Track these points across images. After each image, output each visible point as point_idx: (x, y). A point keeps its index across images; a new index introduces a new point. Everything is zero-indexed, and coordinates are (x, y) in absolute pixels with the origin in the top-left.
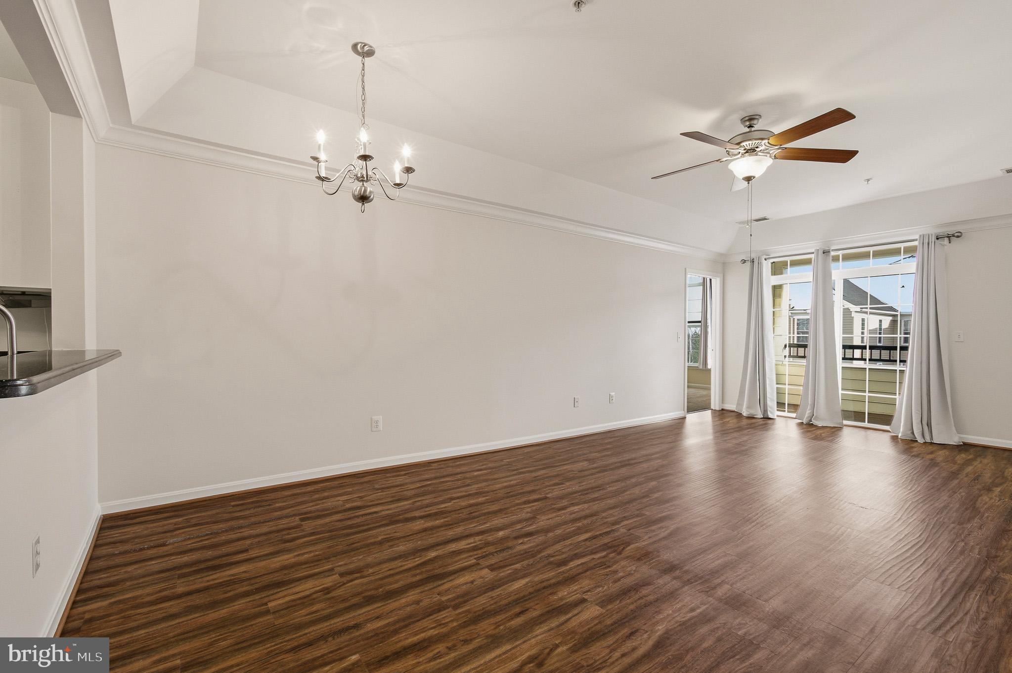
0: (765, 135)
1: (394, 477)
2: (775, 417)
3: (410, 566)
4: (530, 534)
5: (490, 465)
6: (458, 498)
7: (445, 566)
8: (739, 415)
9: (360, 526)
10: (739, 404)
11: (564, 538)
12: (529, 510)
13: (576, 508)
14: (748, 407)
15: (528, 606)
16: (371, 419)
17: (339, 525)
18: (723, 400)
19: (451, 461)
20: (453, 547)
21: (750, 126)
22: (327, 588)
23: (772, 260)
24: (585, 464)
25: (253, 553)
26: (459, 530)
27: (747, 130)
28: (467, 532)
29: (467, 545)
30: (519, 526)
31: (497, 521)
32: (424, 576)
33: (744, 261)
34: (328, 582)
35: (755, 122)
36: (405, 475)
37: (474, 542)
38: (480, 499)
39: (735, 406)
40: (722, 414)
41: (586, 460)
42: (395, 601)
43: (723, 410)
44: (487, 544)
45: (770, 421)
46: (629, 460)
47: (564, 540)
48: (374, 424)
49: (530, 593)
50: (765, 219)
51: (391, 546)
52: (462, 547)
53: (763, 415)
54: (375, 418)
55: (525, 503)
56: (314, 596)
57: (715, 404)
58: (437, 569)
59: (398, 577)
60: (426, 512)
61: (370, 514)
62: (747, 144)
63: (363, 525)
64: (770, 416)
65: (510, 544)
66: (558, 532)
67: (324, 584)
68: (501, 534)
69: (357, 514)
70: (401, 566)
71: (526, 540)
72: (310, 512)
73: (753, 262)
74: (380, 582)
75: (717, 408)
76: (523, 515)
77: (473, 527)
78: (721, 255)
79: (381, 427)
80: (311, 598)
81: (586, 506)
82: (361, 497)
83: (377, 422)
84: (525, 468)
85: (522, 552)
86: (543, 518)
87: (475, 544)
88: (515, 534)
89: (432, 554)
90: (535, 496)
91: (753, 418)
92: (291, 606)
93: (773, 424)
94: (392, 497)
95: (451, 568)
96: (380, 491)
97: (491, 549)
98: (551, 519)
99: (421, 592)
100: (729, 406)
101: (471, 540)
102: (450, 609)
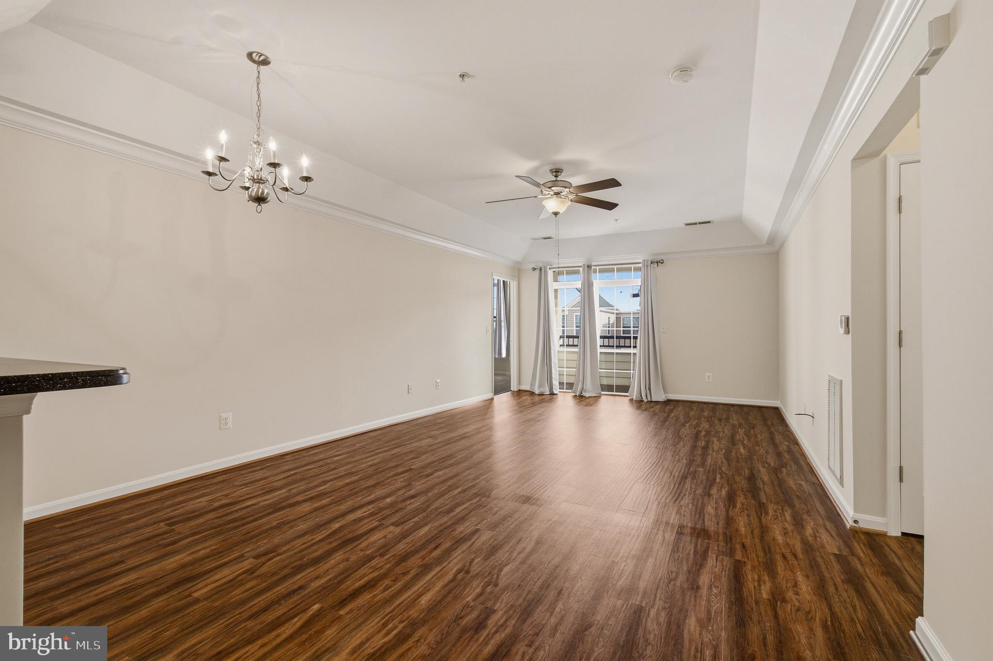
0: (567, 185)
1: (250, 472)
2: (558, 393)
3: (320, 537)
4: (413, 497)
5: (345, 450)
6: (331, 480)
7: (354, 531)
8: (532, 393)
9: (244, 518)
10: (532, 385)
11: (442, 495)
12: (402, 479)
13: (440, 473)
14: (539, 387)
15: (439, 542)
16: (220, 416)
17: (219, 521)
18: (519, 383)
19: (305, 451)
20: (352, 517)
21: (556, 176)
22: (249, 570)
23: (554, 270)
24: (429, 440)
25: (131, 563)
26: (350, 503)
27: (554, 179)
28: (357, 505)
29: (363, 513)
30: (401, 492)
31: (379, 492)
32: (340, 541)
33: (534, 269)
34: (247, 564)
35: (559, 174)
36: (262, 469)
37: (369, 510)
38: (353, 478)
39: (529, 387)
40: (519, 393)
41: (429, 437)
42: (325, 563)
43: (519, 390)
44: (381, 509)
45: (555, 396)
46: (464, 434)
48: (223, 422)
49: (436, 534)
50: (550, 238)
51: (291, 528)
52: (361, 516)
53: (550, 391)
54: (224, 415)
55: (396, 475)
56: (240, 578)
57: (514, 387)
58: (348, 535)
59: (315, 547)
60: (307, 495)
61: (248, 507)
62: (556, 189)
63: (248, 517)
64: (555, 392)
65: (400, 506)
66: (436, 491)
67: (243, 568)
68: (388, 500)
69: (232, 510)
70: (313, 539)
71: (412, 501)
72: (173, 517)
73: (541, 271)
74: (300, 554)
75: (516, 390)
76: (399, 484)
77: (359, 500)
78: (517, 263)
79: (230, 425)
80: (237, 580)
81: (447, 470)
82: (226, 495)
83: (226, 419)
84: (379, 449)
85: (414, 510)
86: (418, 484)
87: (371, 511)
88: (400, 499)
89: (337, 525)
90: (401, 470)
91: (543, 395)
92: (220, 590)
93: (557, 398)
94: (262, 490)
95: (360, 532)
96: (244, 487)
97: (387, 512)
98: (424, 483)
99: (345, 553)
100: (526, 387)
101: (365, 509)
102: (378, 558)
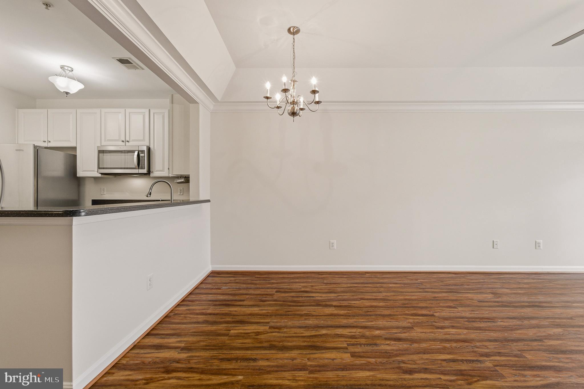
1: (338, 278)
3: (306, 334)
4: (399, 340)
5: (406, 282)
6: (367, 299)
7: (326, 342)
9: (299, 302)
11: (425, 352)
12: (411, 321)
13: (453, 331)
16: (330, 241)
17: (290, 299)
19: (381, 274)
20: (340, 331)
22: (259, 332)
24: (490, 296)
25: (245, 303)
26: (351, 321)
28: (355, 324)
29: (349, 333)
30: (395, 331)
31: (381, 323)
32: (309, 344)
34: (261, 328)
36: (346, 278)
37: (355, 333)
38: (381, 304)
41: (492, 293)
44: (363, 336)
46: (540, 302)
47: (424, 354)
48: (331, 245)
51: (305, 319)
52: (344, 333)
54: (332, 241)
55: (412, 315)
56: (251, 334)
58: (319, 342)
59: (295, 339)
60: (340, 303)
61: (310, 297)
63: (301, 303)
65: (378, 342)
66: (424, 345)
67: (259, 330)
68: (377, 332)
69: (303, 295)
70: (302, 333)
71: (393, 343)
72: (283, 288)
74: (284, 339)
76: (405, 324)
77: (362, 321)
79: (335, 247)
80: (249, 335)
81: (465, 331)
82: (312, 286)
83: (333, 244)
84: (432, 288)
85: (383, 351)
86: (419, 330)
87: (355, 334)
88: (387, 336)
89: (324, 332)
90: (424, 312)
92: (238, 336)
94: (328, 290)
95: (328, 345)
96: (325, 285)
97: (363, 341)
98: (425, 333)
99: (300, 354)
101: (354, 330)
102: (307, 372)
